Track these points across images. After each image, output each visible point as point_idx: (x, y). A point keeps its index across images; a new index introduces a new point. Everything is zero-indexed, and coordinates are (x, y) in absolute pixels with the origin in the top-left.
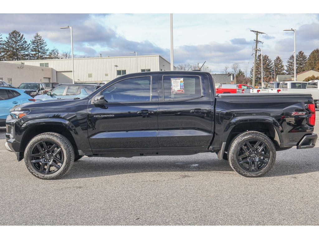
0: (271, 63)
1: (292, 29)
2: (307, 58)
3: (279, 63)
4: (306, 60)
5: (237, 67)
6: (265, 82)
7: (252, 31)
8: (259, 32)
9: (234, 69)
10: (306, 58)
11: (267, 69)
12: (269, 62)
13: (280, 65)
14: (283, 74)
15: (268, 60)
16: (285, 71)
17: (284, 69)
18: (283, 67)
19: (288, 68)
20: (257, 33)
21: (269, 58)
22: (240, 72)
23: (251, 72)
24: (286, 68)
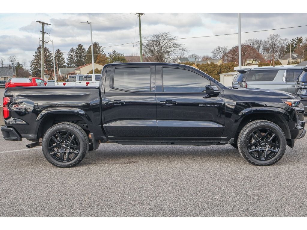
0: (51, 56)
1: (88, 22)
2: (87, 51)
3: (60, 55)
4: (86, 53)
5: (14, 60)
6: (47, 75)
7: (38, 21)
8: (45, 23)
9: (12, 61)
10: (85, 51)
11: (48, 61)
12: (49, 54)
13: (61, 58)
14: (64, 67)
15: (48, 52)
16: (65, 64)
17: (64, 62)
18: (63, 60)
19: (69, 61)
20: (43, 24)
21: (49, 50)
22: (19, 65)
23: (31, 65)
24: (66, 61)
